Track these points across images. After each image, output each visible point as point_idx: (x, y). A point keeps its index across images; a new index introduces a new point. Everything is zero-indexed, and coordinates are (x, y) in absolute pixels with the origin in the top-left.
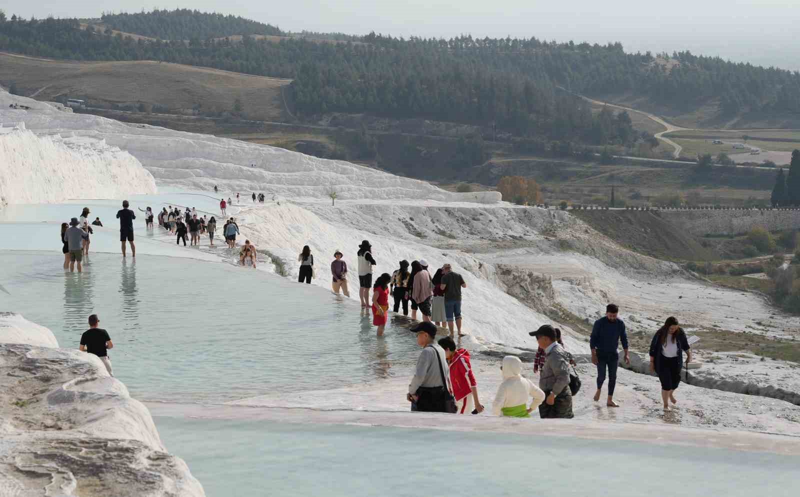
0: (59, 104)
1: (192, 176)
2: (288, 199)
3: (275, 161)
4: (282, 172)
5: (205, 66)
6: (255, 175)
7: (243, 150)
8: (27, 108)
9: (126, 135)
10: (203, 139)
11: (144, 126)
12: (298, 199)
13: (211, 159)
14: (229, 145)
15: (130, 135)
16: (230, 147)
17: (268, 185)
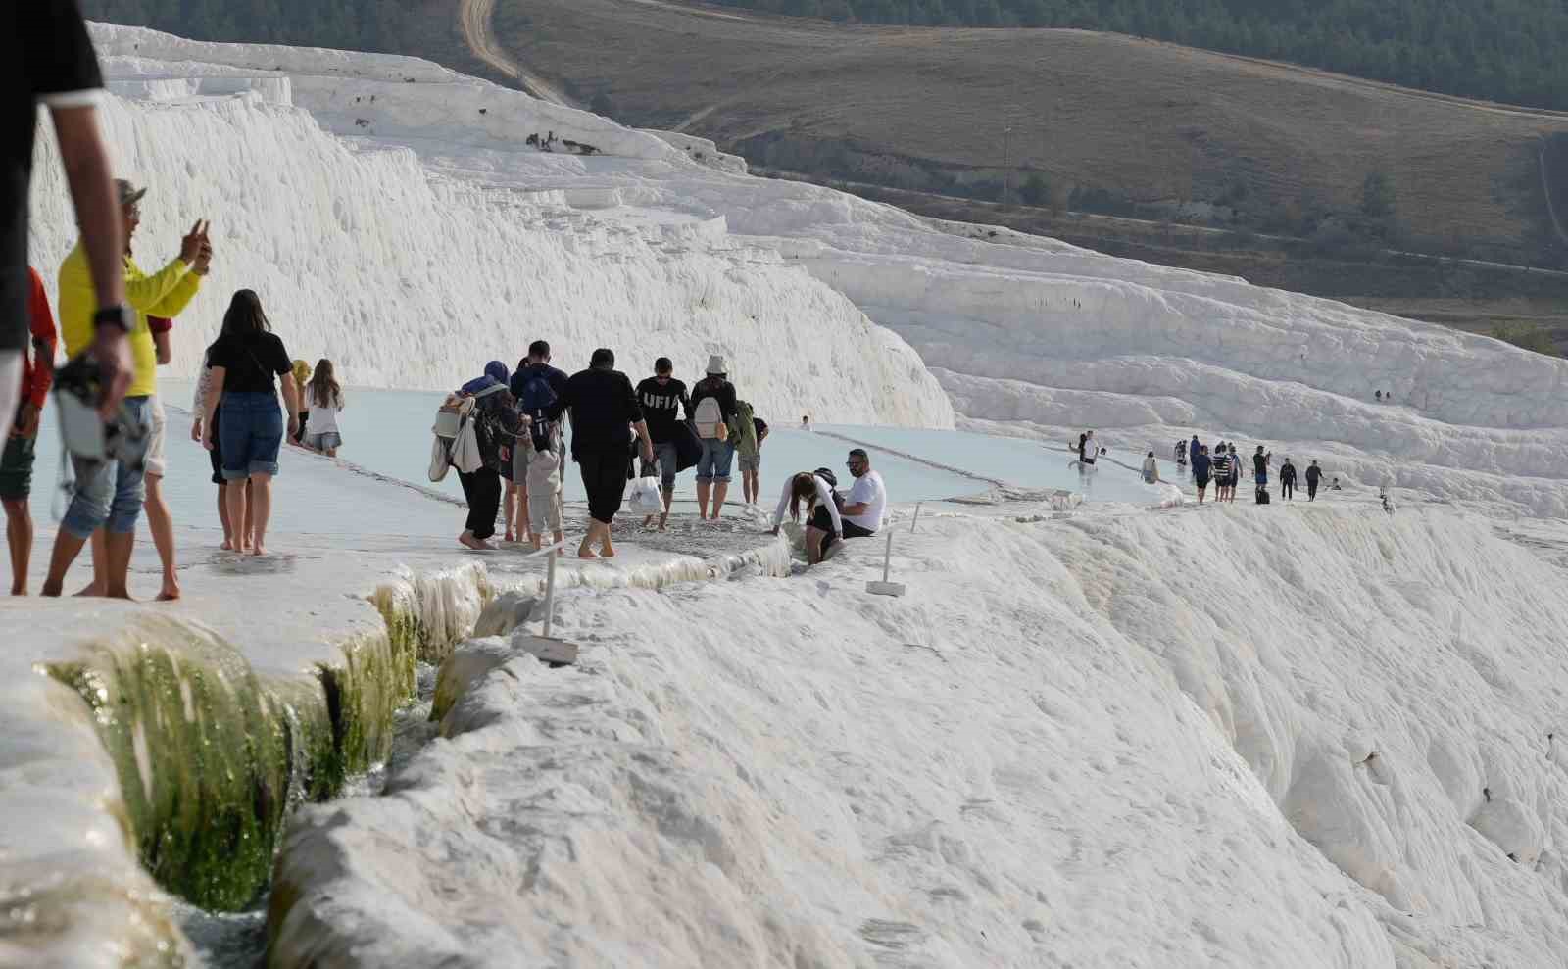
0: (698, 143)
1: (1155, 422)
2: (1501, 524)
3: (1465, 384)
4: (1487, 425)
5: (1274, 57)
6: (1382, 428)
7: (1347, 339)
8: (587, 150)
9: (928, 261)
10: (1205, 291)
11: (992, 234)
12: (1538, 529)
13: (1221, 363)
14: (1299, 315)
15: (942, 263)
16: (1303, 321)
17: (1429, 471)
